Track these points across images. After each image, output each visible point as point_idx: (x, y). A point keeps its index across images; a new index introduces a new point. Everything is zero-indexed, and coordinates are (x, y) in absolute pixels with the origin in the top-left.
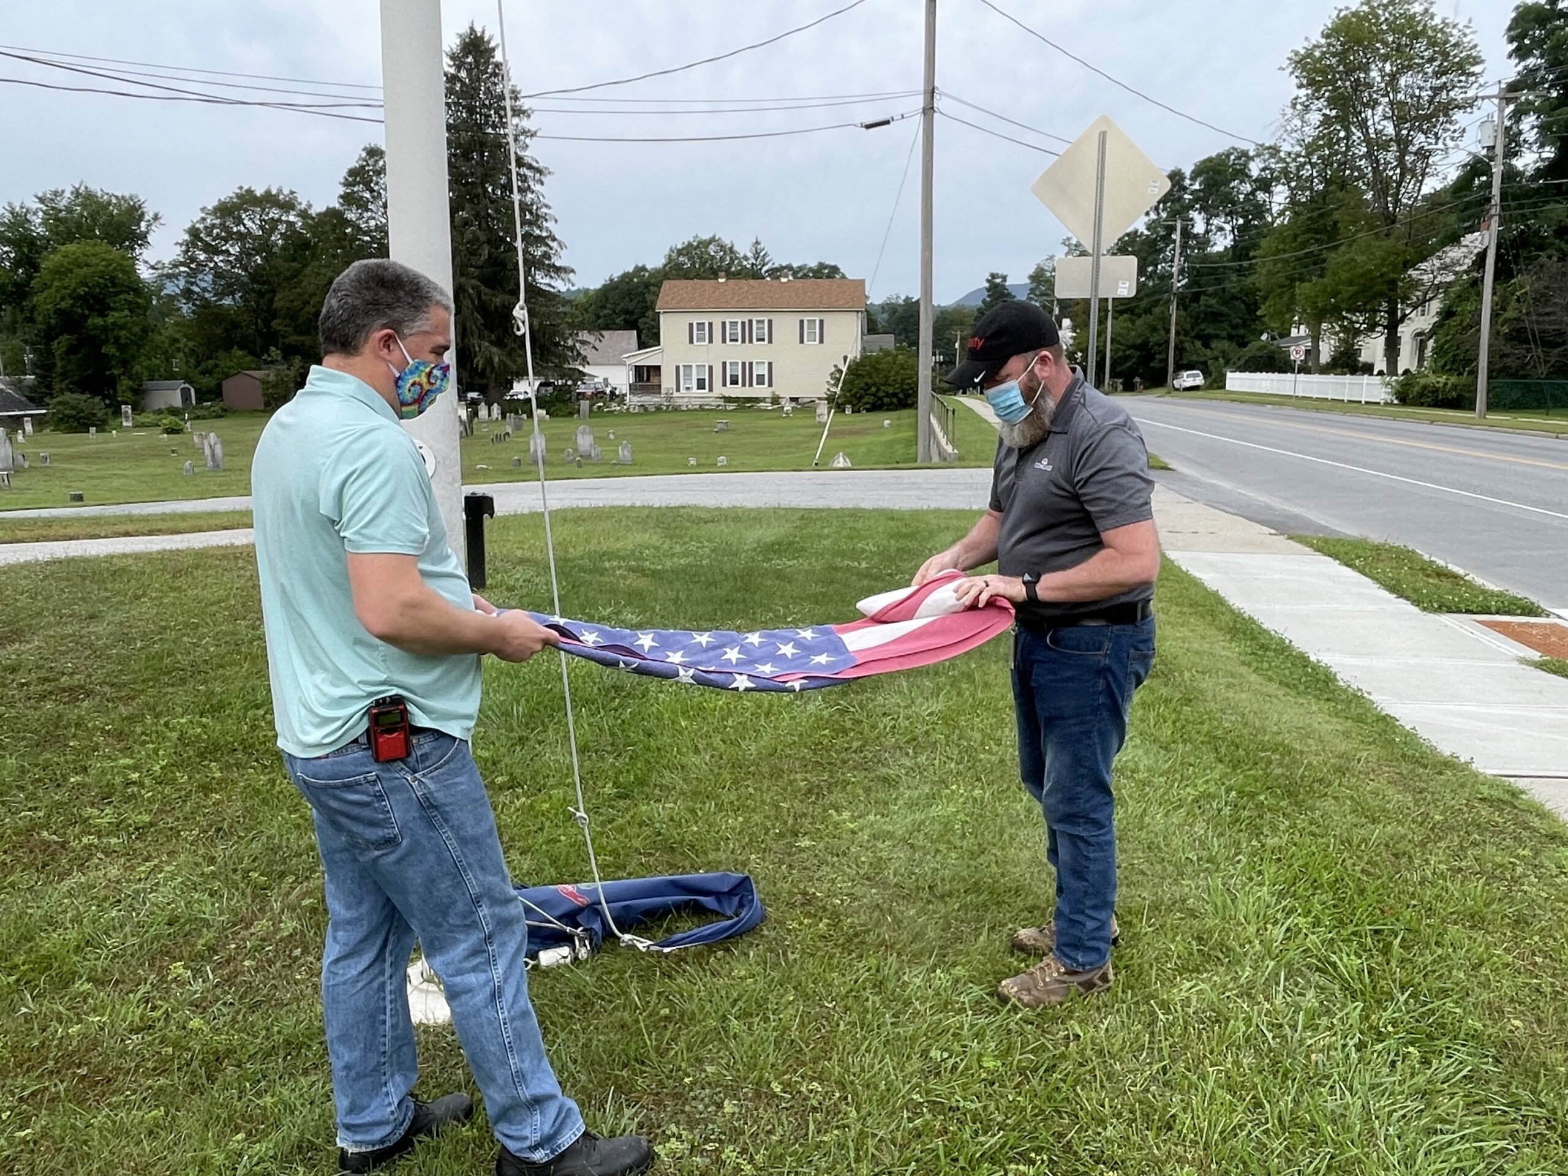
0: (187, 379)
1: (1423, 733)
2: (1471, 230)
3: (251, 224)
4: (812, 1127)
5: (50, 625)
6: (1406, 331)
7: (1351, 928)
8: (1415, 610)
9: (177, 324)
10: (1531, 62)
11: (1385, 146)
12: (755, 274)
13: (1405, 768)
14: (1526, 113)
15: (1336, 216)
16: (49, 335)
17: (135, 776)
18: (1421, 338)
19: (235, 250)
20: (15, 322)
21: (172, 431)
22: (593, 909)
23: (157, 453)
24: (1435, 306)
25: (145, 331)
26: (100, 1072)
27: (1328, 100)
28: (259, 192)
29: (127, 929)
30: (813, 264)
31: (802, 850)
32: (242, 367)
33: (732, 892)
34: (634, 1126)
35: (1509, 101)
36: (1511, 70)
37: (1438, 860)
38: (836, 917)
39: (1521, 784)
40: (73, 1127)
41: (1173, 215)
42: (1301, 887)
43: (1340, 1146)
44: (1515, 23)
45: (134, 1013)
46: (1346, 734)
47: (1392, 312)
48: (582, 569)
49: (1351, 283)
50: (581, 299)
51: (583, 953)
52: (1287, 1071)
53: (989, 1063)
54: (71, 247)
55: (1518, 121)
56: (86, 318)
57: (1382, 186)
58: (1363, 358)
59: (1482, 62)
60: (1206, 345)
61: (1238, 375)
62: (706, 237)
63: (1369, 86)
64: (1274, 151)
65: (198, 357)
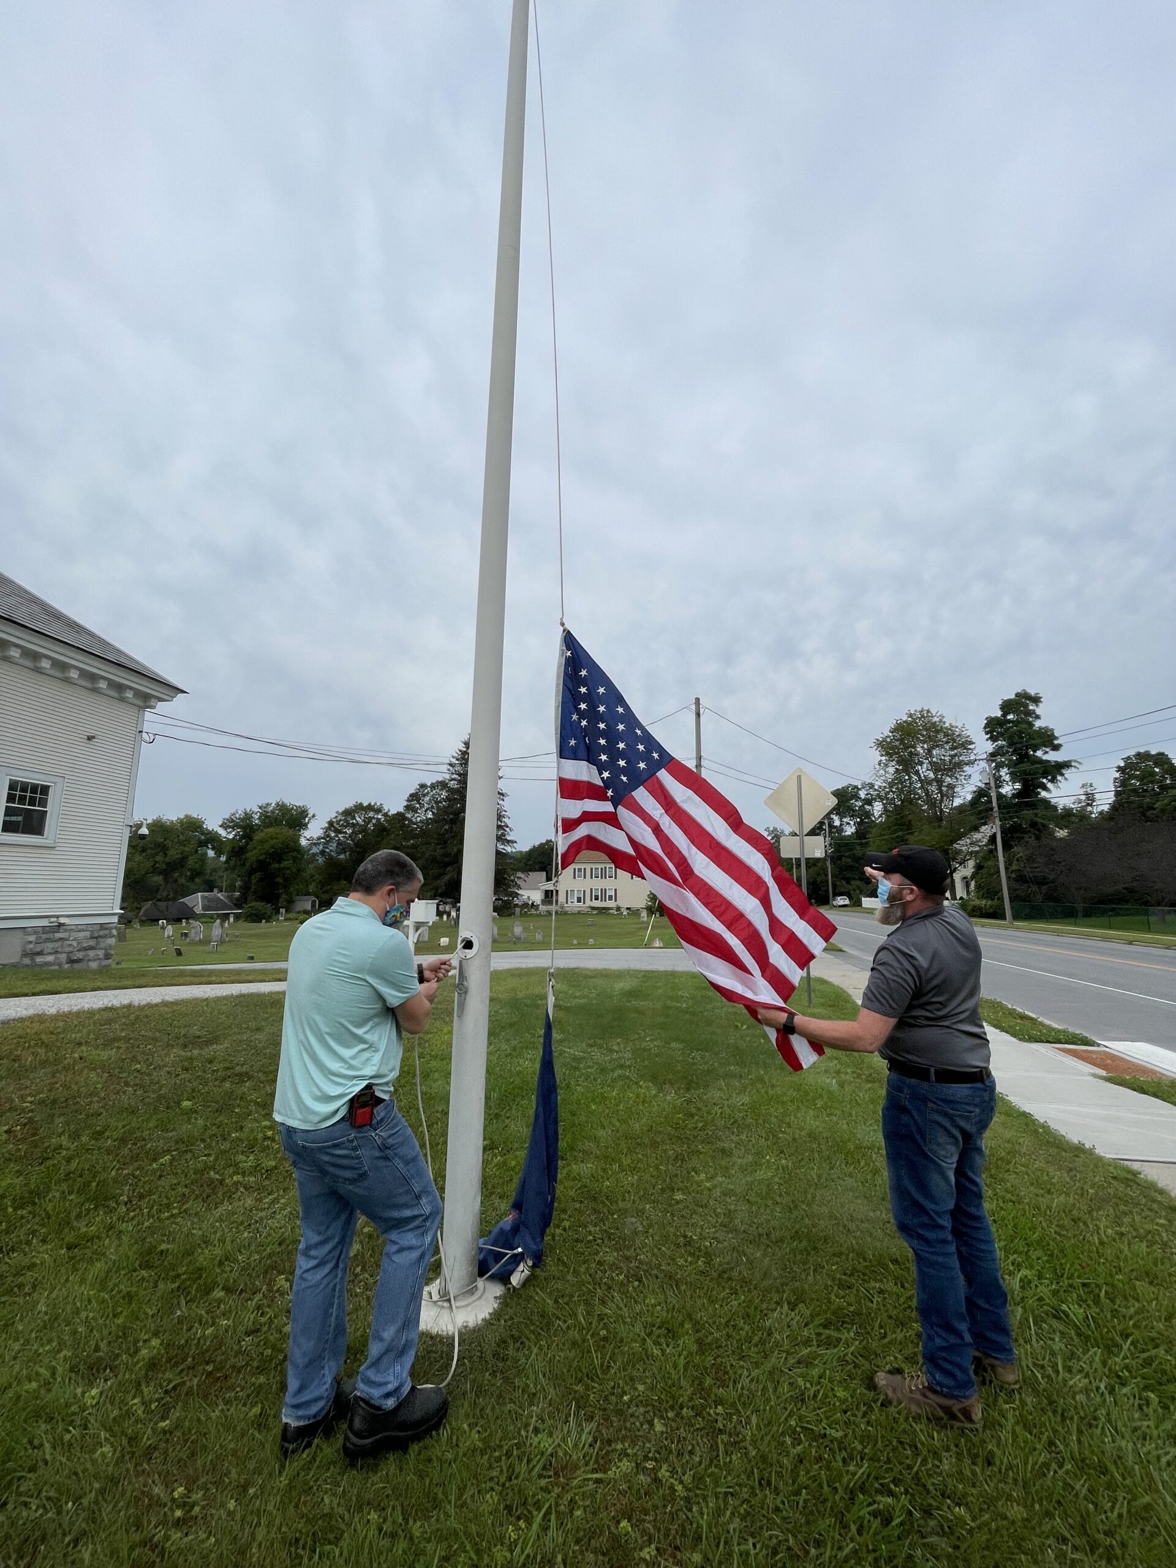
0: (317, 897)
1: (1053, 1125)
2: (985, 824)
3: (359, 820)
5: (234, 1034)
7: (1067, 1281)
8: (1015, 1040)
9: (315, 867)
10: (999, 743)
11: (930, 783)
13: (1052, 1152)
14: (1003, 767)
15: (910, 817)
16: (251, 872)
18: (966, 881)
19: (349, 831)
20: (236, 865)
24: (971, 863)
25: (299, 871)
26: (220, 1370)
27: (897, 762)
28: (365, 804)
29: (253, 1248)
35: (993, 761)
36: (990, 747)
37: (1104, 1225)
38: (709, 1256)
39: (1136, 1166)
40: (199, 1420)
42: (1020, 1244)
44: (988, 725)
45: (249, 1318)
48: (527, 1006)
50: (519, 856)
54: (271, 830)
55: (998, 771)
56: (270, 864)
57: (932, 802)
59: (974, 743)
60: (848, 883)
61: (868, 899)
63: (917, 754)
64: (872, 786)
65: (322, 884)
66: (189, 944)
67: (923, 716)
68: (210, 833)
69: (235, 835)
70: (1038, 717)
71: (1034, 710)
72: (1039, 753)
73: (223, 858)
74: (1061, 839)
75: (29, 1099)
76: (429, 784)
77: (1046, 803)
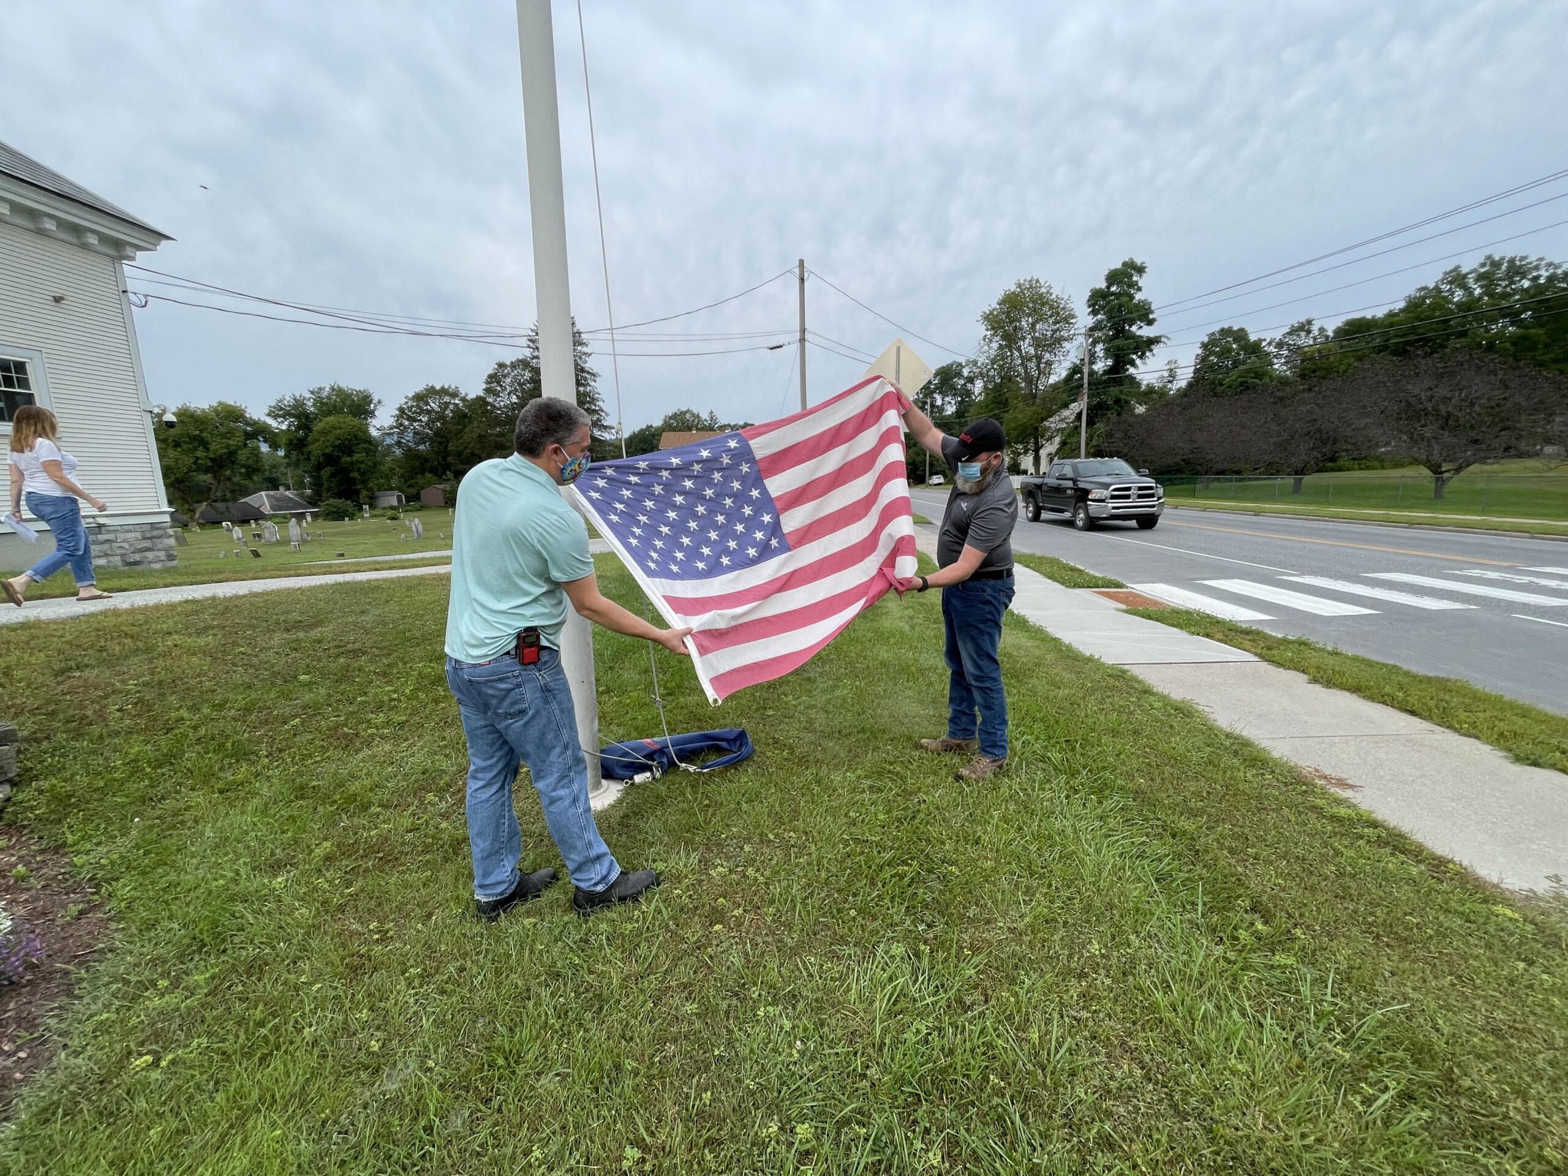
0: (401, 490)
1: (1075, 645)
2: (1074, 401)
3: (434, 405)
4: (793, 855)
5: (339, 617)
6: (1043, 453)
7: (1055, 740)
8: (1062, 587)
9: (393, 460)
10: (1099, 316)
11: (1030, 360)
12: (711, 429)
13: (1069, 662)
14: (1098, 342)
15: (1007, 395)
16: (319, 467)
17: (395, 696)
18: (1051, 456)
19: (425, 419)
20: (299, 460)
21: (393, 518)
22: (662, 751)
23: (387, 531)
24: (1057, 440)
25: (375, 464)
26: (390, 855)
27: (1001, 336)
28: (438, 388)
29: (399, 777)
30: (741, 423)
31: (769, 716)
32: (430, 484)
33: (735, 740)
34: (696, 861)
35: (1090, 336)
36: (1090, 321)
37: (1092, 705)
38: (792, 749)
39: (1126, 667)
40: (379, 885)
41: (926, 396)
42: (1028, 721)
43: (1064, 846)
44: (1091, 298)
45: (407, 822)
46: (1038, 647)
47: (1036, 443)
49: (1016, 429)
50: (619, 441)
51: (658, 775)
52: (1033, 810)
53: (881, 817)
54: (331, 419)
55: (1094, 347)
56: (340, 457)
57: (1029, 380)
58: (1023, 467)
59: (1076, 317)
62: (684, 409)
63: (1021, 329)
64: (975, 363)
65: (405, 478)
66: (264, 545)
67: (1031, 287)
68: (255, 423)
69: (289, 426)
70: (1139, 289)
71: (1137, 282)
72: (1134, 328)
73: (281, 453)
74: (1139, 415)
75: (131, 682)
76: (508, 363)
77: (1132, 379)
